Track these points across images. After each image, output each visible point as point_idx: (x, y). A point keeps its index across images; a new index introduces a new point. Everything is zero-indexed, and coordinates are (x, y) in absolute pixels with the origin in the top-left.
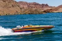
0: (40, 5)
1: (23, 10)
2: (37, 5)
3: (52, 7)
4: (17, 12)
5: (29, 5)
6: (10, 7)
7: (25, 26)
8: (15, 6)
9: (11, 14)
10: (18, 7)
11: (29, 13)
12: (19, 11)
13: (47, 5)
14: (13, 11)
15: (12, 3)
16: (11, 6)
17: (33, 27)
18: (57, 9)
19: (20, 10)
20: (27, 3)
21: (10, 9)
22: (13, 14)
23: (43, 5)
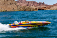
1: (19, 7)
4: (13, 9)
6: (8, 5)
7: (22, 22)
8: (13, 4)
9: (8, 11)
12: (16, 8)
15: (10, 1)
21: (8, 6)
22: (10, 11)
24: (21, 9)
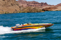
0: (39, 3)
1: (22, 8)
2: (36, 3)
3: (51, 6)
4: (16, 10)
5: (28, 3)
6: (9, 6)
7: (24, 24)
8: (14, 5)
9: (10, 12)
10: (17, 6)
11: (28, 11)
13: (46, 4)
14: (12, 10)
15: (11, 2)
16: (10, 4)
17: (32, 25)
18: (55, 7)
19: (19, 8)
20: (26, 2)
22: (12, 12)
23: (42, 3)
24: (25, 10)
